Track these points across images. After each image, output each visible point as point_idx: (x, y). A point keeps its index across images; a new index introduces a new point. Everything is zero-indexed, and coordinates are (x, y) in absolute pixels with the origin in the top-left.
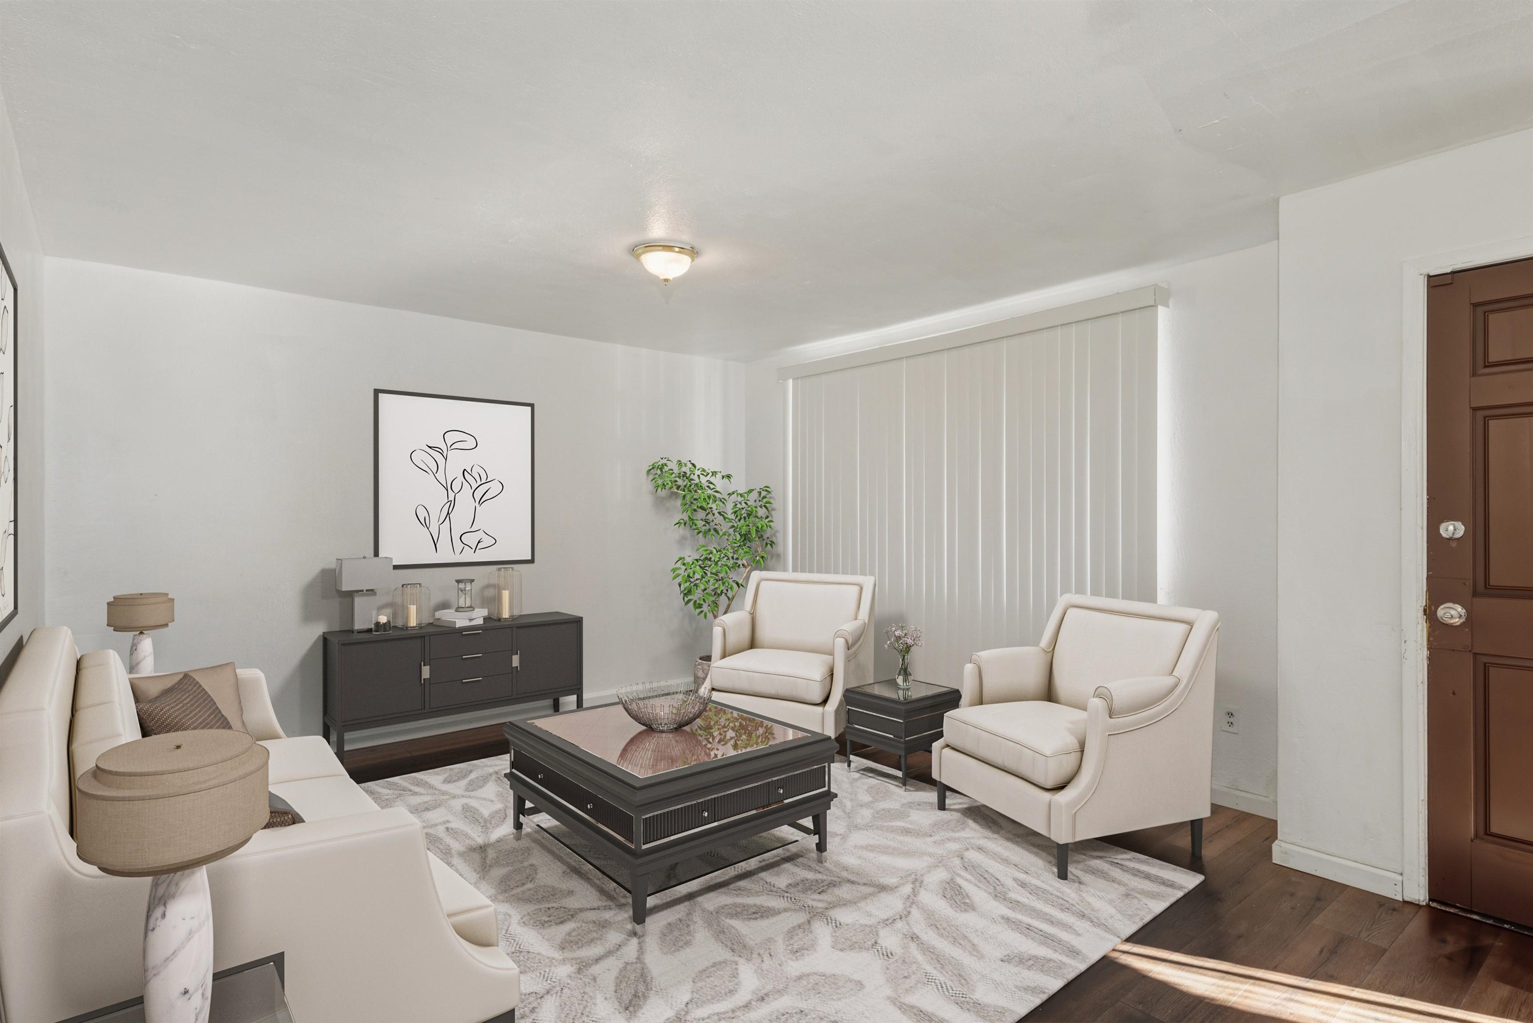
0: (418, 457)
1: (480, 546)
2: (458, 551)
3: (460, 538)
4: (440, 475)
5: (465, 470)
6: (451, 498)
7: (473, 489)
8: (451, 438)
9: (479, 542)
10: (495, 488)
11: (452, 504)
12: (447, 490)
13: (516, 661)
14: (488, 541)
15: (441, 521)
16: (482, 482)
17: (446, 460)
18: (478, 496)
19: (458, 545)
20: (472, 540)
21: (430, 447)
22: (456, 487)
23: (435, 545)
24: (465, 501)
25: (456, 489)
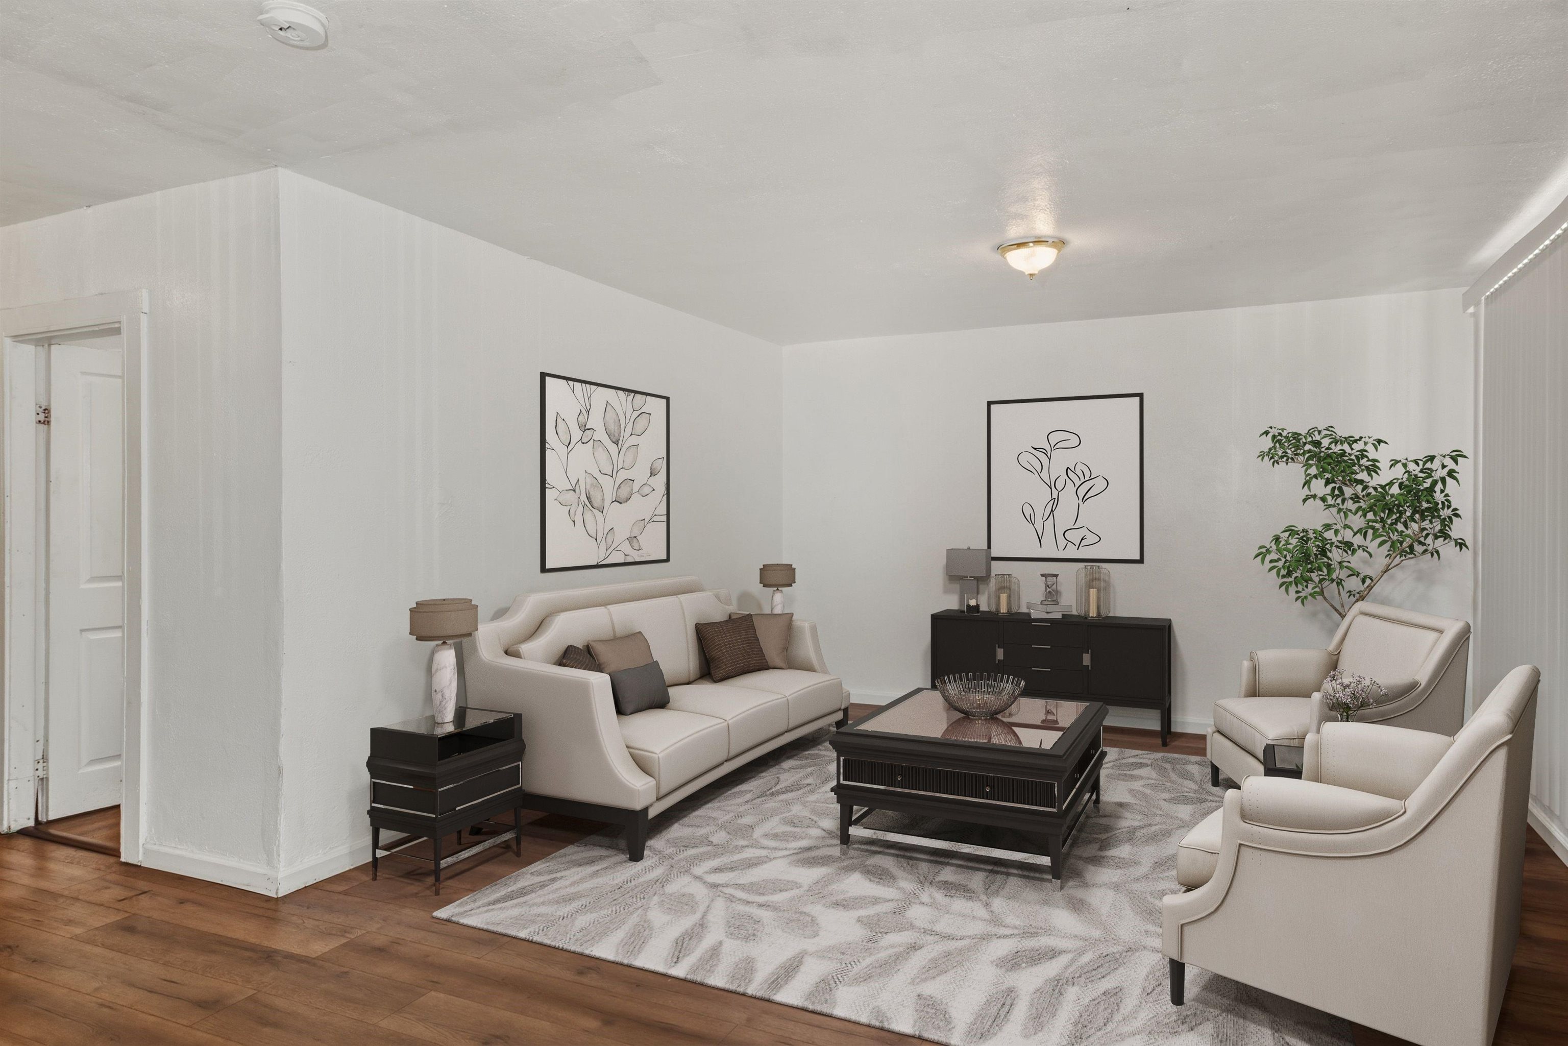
0: (1023, 459)
1: (1083, 543)
2: (1061, 547)
3: (1064, 535)
4: (1044, 475)
5: (1068, 468)
6: (1055, 496)
7: (1077, 487)
8: (1054, 438)
9: (1082, 539)
10: (1100, 484)
11: (1055, 501)
12: (1051, 488)
13: (1087, 659)
14: (1091, 538)
15: (1044, 519)
16: (1086, 479)
17: (1050, 459)
18: (1081, 492)
19: (1062, 542)
20: (1074, 536)
21: (1035, 449)
22: (1060, 485)
23: (1040, 541)
24: (1068, 499)
25: (1059, 487)
